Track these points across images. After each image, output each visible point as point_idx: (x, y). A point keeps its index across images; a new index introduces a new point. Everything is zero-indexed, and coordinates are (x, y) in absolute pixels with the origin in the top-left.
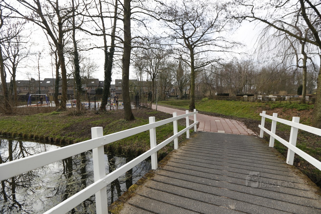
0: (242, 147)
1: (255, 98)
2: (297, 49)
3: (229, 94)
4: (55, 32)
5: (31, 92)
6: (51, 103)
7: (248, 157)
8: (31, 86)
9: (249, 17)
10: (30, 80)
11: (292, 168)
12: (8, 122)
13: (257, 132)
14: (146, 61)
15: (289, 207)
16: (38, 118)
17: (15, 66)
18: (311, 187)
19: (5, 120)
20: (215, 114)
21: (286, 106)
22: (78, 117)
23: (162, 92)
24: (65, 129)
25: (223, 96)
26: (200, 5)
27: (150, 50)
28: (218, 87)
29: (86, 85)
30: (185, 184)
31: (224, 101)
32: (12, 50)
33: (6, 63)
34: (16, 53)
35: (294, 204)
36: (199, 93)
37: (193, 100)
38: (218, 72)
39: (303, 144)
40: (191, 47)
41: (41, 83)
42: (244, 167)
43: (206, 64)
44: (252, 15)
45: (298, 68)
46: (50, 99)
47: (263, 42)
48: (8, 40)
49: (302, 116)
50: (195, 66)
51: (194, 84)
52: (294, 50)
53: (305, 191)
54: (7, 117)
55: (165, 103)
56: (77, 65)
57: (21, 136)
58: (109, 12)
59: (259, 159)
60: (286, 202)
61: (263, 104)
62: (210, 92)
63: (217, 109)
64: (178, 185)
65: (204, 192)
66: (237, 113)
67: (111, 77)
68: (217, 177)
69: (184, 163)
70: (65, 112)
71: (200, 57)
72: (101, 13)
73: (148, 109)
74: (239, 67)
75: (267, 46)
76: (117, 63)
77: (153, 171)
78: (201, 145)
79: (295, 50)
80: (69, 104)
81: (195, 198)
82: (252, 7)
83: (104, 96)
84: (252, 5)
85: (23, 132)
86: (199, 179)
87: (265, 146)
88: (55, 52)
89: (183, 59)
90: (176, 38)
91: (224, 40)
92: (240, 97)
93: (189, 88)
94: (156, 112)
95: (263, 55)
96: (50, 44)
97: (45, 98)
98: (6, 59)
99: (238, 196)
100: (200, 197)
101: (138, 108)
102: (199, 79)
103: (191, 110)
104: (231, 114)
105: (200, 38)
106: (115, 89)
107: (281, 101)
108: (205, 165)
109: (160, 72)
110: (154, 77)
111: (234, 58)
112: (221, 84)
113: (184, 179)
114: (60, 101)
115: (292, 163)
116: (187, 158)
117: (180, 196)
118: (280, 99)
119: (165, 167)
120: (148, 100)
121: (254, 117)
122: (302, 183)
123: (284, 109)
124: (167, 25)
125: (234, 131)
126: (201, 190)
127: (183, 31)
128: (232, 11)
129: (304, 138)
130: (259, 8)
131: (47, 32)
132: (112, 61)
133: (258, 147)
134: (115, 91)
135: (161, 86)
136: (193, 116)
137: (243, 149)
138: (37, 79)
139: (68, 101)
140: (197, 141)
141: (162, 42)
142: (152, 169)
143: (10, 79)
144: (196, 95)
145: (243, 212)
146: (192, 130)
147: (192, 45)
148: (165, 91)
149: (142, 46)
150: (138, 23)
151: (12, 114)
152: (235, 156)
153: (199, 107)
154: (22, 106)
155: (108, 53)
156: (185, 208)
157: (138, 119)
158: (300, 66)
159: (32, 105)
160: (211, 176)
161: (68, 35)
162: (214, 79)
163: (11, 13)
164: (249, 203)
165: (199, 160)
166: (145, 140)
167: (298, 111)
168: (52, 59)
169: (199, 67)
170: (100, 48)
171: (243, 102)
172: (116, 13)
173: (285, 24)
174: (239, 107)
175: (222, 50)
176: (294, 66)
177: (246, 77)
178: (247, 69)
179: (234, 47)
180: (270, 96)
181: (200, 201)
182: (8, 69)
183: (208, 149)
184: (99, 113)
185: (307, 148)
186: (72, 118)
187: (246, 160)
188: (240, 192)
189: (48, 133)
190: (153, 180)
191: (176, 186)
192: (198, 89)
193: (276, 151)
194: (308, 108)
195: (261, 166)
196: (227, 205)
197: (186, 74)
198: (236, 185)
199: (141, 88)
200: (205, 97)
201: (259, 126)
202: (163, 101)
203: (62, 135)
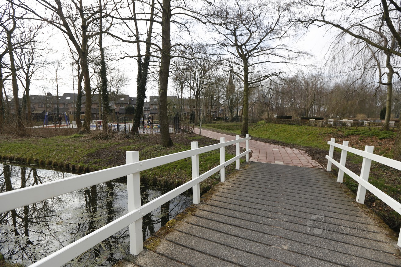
0: (304, 182)
1: (324, 122)
2: (381, 61)
3: (291, 116)
4: (77, 37)
5: (48, 110)
6: (72, 124)
7: (310, 194)
8: (47, 103)
9: (318, 20)
10: (47, 95)
11: (362, 207)
12: (22, 145)
13: (324, 164)
14: (188, 73)
15: (352, 250)
16: (57, 142)
17: (29, 78)
18: (382, 229)
19: (18, 143)
20: (272, 142)
21: (364, 133)
22: (104, 142)
23: (208, 113)
24: (89, 155)
25: (284, 119)
26: (257, 5)
27: (194, 59)
28: (278, 108)
29: (114, 102)
30: (231, 220)
31: (285, 125)
32: (26, 58)
33: (18, 74)
34: (30, 62)
35: (359, 246)
36: (254, 114)
37: (246, 123)
38: (278, 89)
39: (380, 180)
40: (244, 57)
41: (60, 99)
42: (304, 204)
43: (263, 78)
44: (321, 18)
45: (381, 85)
46: (70, 119)
47: (337, 52)
48: (21, 46)
49: (383, 146)
50: (249, 80)
51: (247, 104)
52: (376, 62)
53: (374, 233)
54: (20, 139)
55: (211, 126)
56: (104, 78)
57: (38, 163)
58: (145, 13)
59: (322, 196)
60: (350, 244)
61: (334, 130)
62: (268, 114)
63: (276, 135)
64: (223, 222)
65: (254, 231)
66: (301, 140)
67: (145, 93)
68: (270, 215)
69: (231, 198)
70: (89, 135)
71: (256, 70)
72: (135, 14)
73: (190, 133)
74: (305, 82)
75: (342, 56)
76: (152, 76)
77: (195, 206)
78: (254, 177)
79: (378, 62)
80: (93, 126)
81: (243, 237)
82: (322, 8)
83: (136, 116)
84: (322, 6)
85: (39, 158)
86: (249, 216)
87: (332, 181)
88: (77, 62)
89: (234, 73)
90: (226, 46)
91: (286, 49)
92: (305, 121)
93: (241, 109)
94: (200, 137)
95: (336, 69)
96: (71, 52)
97: (64, 118)
98: (18, 70)
99: (293, 235)
100: (249, 235)
101: (177, 132)
102: (254, 97)
103: (243, 135)
104: (293, 141)
105: (257, 46)
106: (149, 108)
107: (358, 126)
108: (257, 201)
109: (205, 88)
110: (198, 93)
111: (299, 71)
112: (282, 104)
113: (231, 215)
114: (83, 122)
115: (362, 202)
116: (236, 192)
117: (225, 233)
118: (356, 124)
119: (209, 202)
120: (190, 122)
121: (322, 145)
122: (372, 224)
123: (361, 137)
124: (216, 29)
125: (295, 162)
126: (250, 228)
127: (236, 37)
128: (297, 13)
129: (382, 173)
130: (332, 9)
131: (68, 37)
132: (146, 73)
133: (323, 182)
134: (149, 111)
135: (207, 105)
136: (245, 143)
137: (305, 184)
138: (54, 93)
139: (92, 121)
140: (249, 173)
141: (209, 50)
142: (194, 203)
143: (23, 94)
144: (250, 117)
145: (297, 253)
146: (243, 160)
147: (246, 55)
148: (211, 112)
149: (184, 55)
150: (179, 27)
151: (26, 136)
152: (293, 191)
153: (253, 132)
154: (37, 127)
155: (141, 64)
156: (230, 247)
157: (177, 145)
158: (384, 82)
159: (50, 125)
160: (263, 213)
161: (93, 41)
162: (273, 97)
163: (26, 14)
164: (306, 244)
165: (250, 195)
166: (185, 171)
167: (378, 140)
168: (74, 70)
169: (254, 83)
170: (132, 57)
171: (309, 127)
172: (152, 14)
173: (366, 29)
174: (304, 133)
175: (284, 61)
176: (376, 83)
177: (314, 96)
178: (316, 86)
179: (300, 57)
180: (344, 120)
181: (248, 240)
182: (21, 81)
183: (261, 183)
184: (129, 137)
185: (385, 186)
186: (97, 142)
187: (307, 196)
188: (297, 232)
189: (69, 159)
190: (194, 215)
191: (221, 222)
192: (253, 110)
193: (345, 187)
194: (392, 136)
195: (324, 203)
196: (279, 245)
197: (238, 91)
198: (293, 224)
199: (182, 108)
200: (262, 119)
201: (327, 157)
202: (208, 124)
203: (85, 162)
